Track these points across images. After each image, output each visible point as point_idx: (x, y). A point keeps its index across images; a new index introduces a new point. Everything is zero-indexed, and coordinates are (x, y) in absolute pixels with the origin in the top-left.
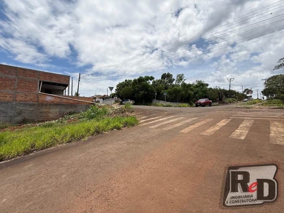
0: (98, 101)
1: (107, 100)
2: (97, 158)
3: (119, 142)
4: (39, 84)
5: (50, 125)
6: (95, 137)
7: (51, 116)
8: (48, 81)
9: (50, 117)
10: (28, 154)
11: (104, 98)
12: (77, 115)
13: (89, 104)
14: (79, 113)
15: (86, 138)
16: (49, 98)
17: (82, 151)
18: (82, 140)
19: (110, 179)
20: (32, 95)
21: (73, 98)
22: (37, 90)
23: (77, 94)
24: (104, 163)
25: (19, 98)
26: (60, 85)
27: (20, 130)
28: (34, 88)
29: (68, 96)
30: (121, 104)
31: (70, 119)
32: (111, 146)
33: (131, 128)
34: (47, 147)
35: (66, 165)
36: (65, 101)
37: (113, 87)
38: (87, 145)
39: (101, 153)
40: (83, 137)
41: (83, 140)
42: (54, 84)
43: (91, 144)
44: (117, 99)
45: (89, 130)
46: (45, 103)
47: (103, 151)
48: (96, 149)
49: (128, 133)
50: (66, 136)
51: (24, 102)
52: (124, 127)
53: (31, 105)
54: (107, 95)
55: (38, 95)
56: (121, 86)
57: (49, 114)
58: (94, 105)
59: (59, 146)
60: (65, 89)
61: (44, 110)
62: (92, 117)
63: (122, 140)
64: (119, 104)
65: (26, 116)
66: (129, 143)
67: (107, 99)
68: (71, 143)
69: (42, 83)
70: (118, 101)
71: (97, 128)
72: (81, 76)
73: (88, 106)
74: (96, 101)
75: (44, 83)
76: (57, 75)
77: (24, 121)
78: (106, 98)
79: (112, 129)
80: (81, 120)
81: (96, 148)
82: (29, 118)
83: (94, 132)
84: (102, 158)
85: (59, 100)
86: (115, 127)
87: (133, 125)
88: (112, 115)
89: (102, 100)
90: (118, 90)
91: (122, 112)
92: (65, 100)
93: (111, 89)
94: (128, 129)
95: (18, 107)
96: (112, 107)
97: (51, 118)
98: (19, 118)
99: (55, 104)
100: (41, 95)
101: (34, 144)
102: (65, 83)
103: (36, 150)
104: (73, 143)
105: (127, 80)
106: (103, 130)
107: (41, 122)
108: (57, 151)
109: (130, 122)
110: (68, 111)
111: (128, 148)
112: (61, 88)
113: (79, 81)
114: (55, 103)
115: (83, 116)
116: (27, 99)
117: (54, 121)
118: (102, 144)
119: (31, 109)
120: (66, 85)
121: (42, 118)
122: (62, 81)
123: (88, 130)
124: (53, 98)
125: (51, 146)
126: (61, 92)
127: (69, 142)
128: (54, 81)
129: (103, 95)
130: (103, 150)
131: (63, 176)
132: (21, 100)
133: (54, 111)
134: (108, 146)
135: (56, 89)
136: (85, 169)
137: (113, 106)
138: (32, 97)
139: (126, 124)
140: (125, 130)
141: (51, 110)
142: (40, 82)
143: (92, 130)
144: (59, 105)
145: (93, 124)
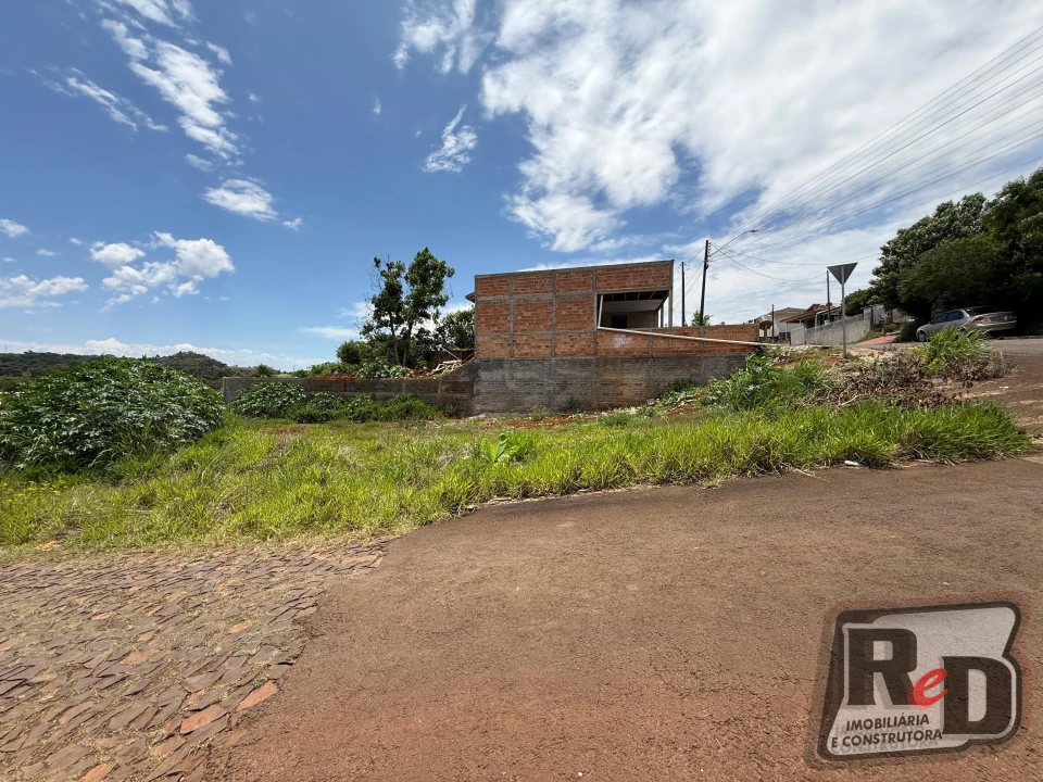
0: (782, 335)
1: (828, 327)
2: (748, 569)
3: (866, 529)
4: (595, 305)
5: (622, 422)
6: (753, 480)
7: (627, 392)
8: (616, 290)
9: (624, 396)
10: (568, 493)
11: (813, 318)
12: (698, 391)
13: (744, 350)
14: (705, 384)
15: (718, 480)
16: (621, 339)
17: (696, 524)
18: (702, 485)
19: (787, 678)
20: (583, 336)
21: (685, 334)
22: (593, 321)
23: (700, 318)
24: (775, 599)
25: (561, 348)
26: (645, 296)
27: (563, 427)
28: (586, 318)
29: (671, 329)
30: (910, 336)
31: (677, 404)
32: (816, 537)
33: (959, 468)
34: (606, 486)
35: (645, 555)
36: (661, 345)
37: (853, 266)
38: (717, 508)
39: (766, 553)
40: (707, 473)
41: (706, 484)
42: (631, 296)
43: (731, 505)
44: (885, 316)
45: (731, 450)
46: (612, 355)
47: (776, 548)
48: (750, 531)
49: (934, 492)
50: (653, 461)
51: (569, 358)
52: (911, 460)
53: (585, 364)
54: (824, 303)
55: (596, 335)
56: (908, 249)
57: (621, 388)
58: (760, 351)
59: (636, 487)
60: (661, 306)
61: (611, 376)
62: (746, 402)
63: (883, 523)
64: (897, 341)
65: (575, 391)
66: (928, 549)
67: (826, 323)
68: (666, 488)
69: (604, 300)
70: (892, 326)
71: (762, 448)
72: (712, 250)
73: (736, 358)
74: (777, 334)
75: (608, 298)
76: (638, 265)
77: (572, 407)
78: (822, 318)
79: (837, 461)
80: (709, 409)
81: (749, 524)
82: (581, 398)
83: (749, 463)
84: (766, 575)
85: (644, 345)
86: (851, 454)
87: (976, 453)
88: (842, 395)
89: (801, 327)
90: (886, 272)
91: (904, 378)
92: (662, 342)
93: (843, 272)
94: (936, 470)
95: (559, 371)
96: (847, 357)
97: (627, 400)
98: (562, 399)
99: (634, 357)
100: (603, 333)
101: (579, 469)
102: (660, 287)
103: (585, 488)
104: (674, 490)
105: (950, 205)
106: (787, 459)
107: (605, 410)
108: (628, 502)
109: (957, 435)
110: (672, 377)
111: (920, 571)
112: (650, 305)
113: (706, 267)
114: (635, 353)
115: (717, 395)
116: (574, 350)
117: (633, 411)
118: (777, 517)
119: (583, 375)
120: (664, 294)
121: (608, 398)
122: (651, 281)
123: (727, 453)
124: (630, 339)
125: (615, 484)
126: (649, 318)
127: (663, 482)
128: (630, 286)
129: (807, 307)
130: (777, 544)
131: (632, 588)
132: (564, 354)
133: (634, 379)
134: (805, 531)
135: (637, 313)
136: (695, 591)
137: (854, 354)
138: (584, 343)
139: (923, 445)
140: (917, 473)
141: (628, 376)
142: (599, 297)
143: (742, 453)
144: (646, 359)
145: (746, 431)
